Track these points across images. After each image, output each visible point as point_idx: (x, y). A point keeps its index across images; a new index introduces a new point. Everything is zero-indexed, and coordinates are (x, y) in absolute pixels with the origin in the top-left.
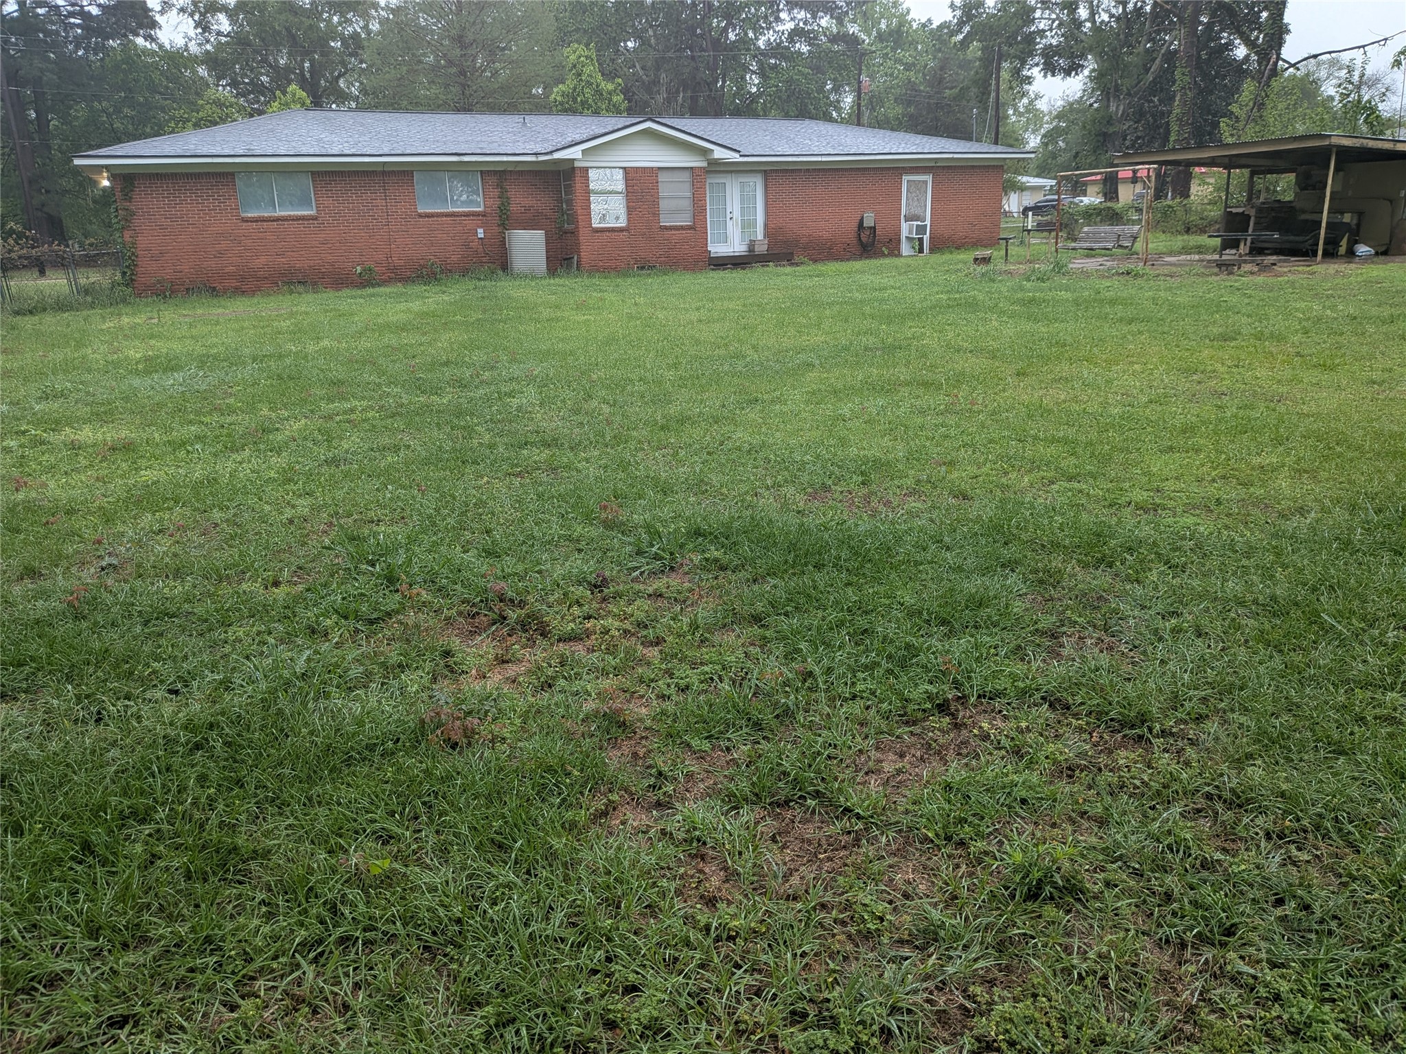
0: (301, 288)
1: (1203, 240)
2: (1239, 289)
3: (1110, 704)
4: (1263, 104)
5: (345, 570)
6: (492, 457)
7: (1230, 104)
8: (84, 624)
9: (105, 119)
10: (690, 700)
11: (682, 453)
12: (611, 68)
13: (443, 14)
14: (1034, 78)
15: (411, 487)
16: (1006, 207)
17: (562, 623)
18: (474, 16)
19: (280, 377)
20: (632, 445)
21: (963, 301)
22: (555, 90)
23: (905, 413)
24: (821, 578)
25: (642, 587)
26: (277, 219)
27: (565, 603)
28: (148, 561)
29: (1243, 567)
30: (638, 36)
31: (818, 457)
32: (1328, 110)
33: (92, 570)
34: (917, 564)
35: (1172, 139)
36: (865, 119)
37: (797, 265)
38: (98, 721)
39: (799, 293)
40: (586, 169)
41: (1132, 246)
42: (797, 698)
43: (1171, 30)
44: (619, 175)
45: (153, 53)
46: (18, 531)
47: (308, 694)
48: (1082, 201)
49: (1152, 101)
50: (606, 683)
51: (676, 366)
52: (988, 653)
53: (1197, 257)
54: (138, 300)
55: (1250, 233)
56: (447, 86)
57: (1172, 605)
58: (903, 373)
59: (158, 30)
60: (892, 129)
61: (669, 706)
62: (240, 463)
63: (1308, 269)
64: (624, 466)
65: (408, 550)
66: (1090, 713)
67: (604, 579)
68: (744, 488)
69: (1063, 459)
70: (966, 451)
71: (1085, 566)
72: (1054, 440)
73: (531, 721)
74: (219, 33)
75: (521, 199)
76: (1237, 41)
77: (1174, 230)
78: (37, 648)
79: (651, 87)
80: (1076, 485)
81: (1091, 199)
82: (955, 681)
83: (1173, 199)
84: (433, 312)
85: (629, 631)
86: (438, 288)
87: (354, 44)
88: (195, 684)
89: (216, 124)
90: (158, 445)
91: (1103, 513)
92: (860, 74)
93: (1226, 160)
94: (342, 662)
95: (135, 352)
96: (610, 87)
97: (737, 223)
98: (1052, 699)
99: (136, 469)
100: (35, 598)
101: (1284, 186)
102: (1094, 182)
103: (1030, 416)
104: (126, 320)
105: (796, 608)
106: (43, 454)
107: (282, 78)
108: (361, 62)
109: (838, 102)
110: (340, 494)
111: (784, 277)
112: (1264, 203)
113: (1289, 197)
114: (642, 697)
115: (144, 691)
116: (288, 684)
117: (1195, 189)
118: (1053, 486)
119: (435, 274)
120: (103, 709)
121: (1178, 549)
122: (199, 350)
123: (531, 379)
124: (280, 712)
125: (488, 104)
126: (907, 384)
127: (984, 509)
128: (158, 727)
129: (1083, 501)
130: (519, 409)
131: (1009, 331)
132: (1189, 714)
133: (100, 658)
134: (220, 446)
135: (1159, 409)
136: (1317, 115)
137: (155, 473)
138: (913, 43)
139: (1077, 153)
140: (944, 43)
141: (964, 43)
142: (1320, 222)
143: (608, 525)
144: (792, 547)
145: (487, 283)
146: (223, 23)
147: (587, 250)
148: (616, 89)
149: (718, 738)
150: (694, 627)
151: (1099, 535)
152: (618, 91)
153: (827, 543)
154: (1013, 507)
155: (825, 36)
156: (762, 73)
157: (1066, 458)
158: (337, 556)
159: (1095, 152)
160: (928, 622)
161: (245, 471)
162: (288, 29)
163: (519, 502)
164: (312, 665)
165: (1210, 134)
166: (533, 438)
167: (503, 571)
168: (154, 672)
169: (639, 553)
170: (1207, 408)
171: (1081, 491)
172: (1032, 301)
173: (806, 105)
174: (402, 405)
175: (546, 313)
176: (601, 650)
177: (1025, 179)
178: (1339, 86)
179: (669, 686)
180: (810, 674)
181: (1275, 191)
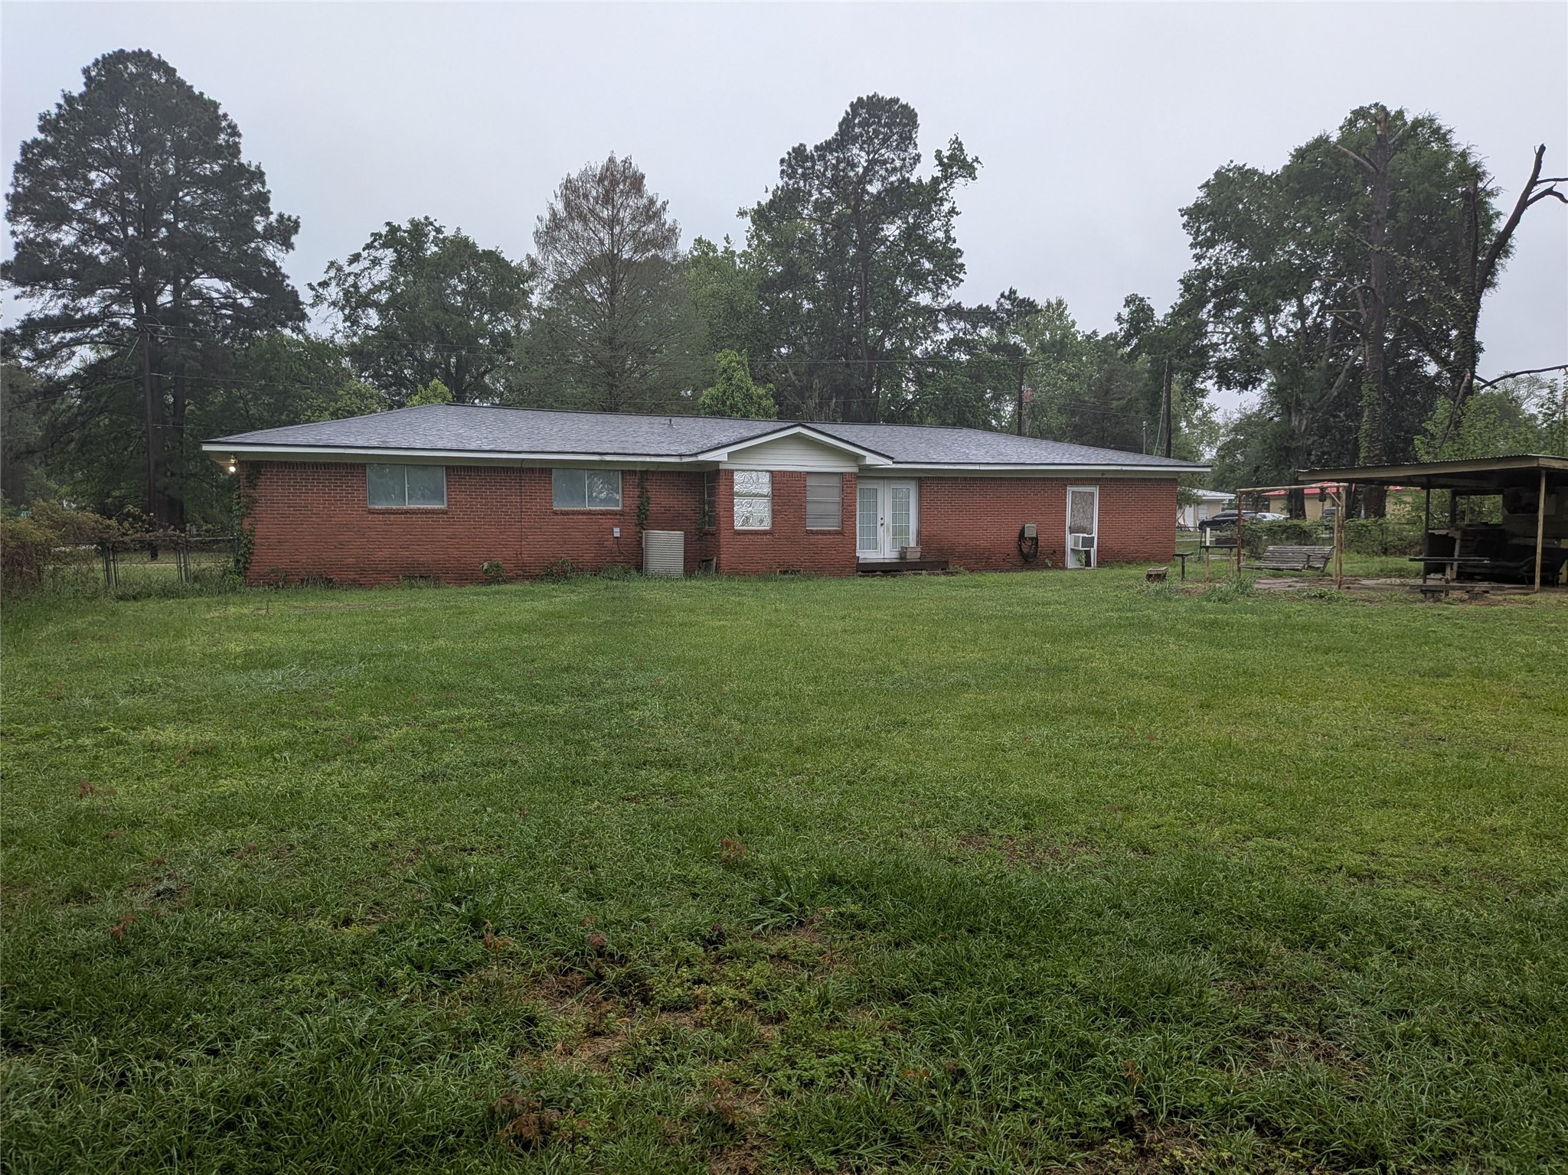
0: (422, 582)
1: (1403, 562)
2: (1448, 618)
3: (1332, 1132)
4: (1460, 422)
5: (426, 909)
6: (605, 777)
7: (1424, 421)
8: (127, 961)
9: (241, 405)
10: (814, 1098)
11: (819, 781)
12: (763, 373)
13: (595, 317)
14: (1209, 391)
15: (512, 810)
16: (1181, 521)
17: (668, 987)
18: (627, 320)
19: (387, 679)
20: (763, 769)
21: (1136, 621)
22: (705, 393)
23: (1073, 746)
24: (977, 946)
25: (764, 945)
26: (406, 512)
27: (673, 962)
28: (210, 888)
29: (1483, 956)
30: (791, 342)
31: (973, 793)
32: (1532, 428)
33: (146, 895)
34: (1091, 933)
35: (1362, 455)
36: (1026, 428)
37: (952, 574)
38: (120, 1085)
39: (954, 604)
40: (732, 472)
41: (1324, 567)
42: (945, 1106)
43: (1355, 346)
44: (766, 478)
45: (299, 344)
46: (74, 844)
47: (364, 1065)
48: (1265, 517)
49: (1339, 416)
50: (716, 1070)
51: (816, 680)
52: (1180, 1057)
53: (1398, 581)
54: (248, 589)
55: (1456, 557)
56: (594, 386)
57: (1400, 1001)
58: (1069, 699)
59: (306, 323)
60: (1056, 440)
61: (788, 1106)
62: (330, 775)
63: (1526, 598)
64: (752, 794)
65: (499, 887)
66: (1308, 1141)
67: (721, 935)
68: (887, 826)
69: (1259, 810)
70: (1145, 795)
71: (1292, 946)
72: (1247, 787)
73: (620, 1117)
74: (367, 327)
75: (661, 499)
76: (1427, 358)
77: (1370, 550)
78: (66, 988)
79: (802, 392)
80: (1276, 843)
81: (1275, 515)
82: (1140, 1093)
83: (1367, 518)
84: (559, 612)
85: (746, 1002)
86: (567, 587)
87: (504, 342)
88: (238, 1044)
89: (352, 414)
90: (243, 750)
91: (1309, 880)
92: (1021, 384)
93: (1425, 480)
94: (409, 1025)
95: (235, 646)
96: (761, 391)
97: (888, 529)
98: (1260, 1120)
99: (215, 777)
100: (77, 926)
101: (1491, 508)
102: (1278, 498)
103: (1218, 757)
104: (232, 610)
105: (947, 984)
106: (118, 754)
107: (426, 371)
108: (509, 360)
109: (998, 410)
110: (432, 816)
111: (938, 587)
112: (1470, 525)
113: (1497, 519)
114: (757, 1091)
115: (178, 1050)
116: (343, 1050)
117: (1390, 507)
118: (1249, 843)
119: (565, 572)
120: (128, 1070)
121: (1403, 929)
122: (305, 645)
123: (657, 689)
124: (329, 1088)
125: (635, 405)
126: (1076, 711)
127: (1168, 868)
128: (187, 1098)
129: (1286, 863)
130: (641, 722)
131: (1190, 655)
132: (1431, 1150)
133: (135, 1005)
134: (310, 755)
135: (1367, 754)
136: (1520, 434)
137: (235, 782)
138: (1077, 355)
139: (1258, 468)
140: (1110, 354)
141: (1133, 355)
142: (1535, 548)
143: (730, 865)
144: (942, 904)
145: (619, 583)
146: (373, 318)
147: (727, 554)
148: (767, 394)
149: (847, 1154)
150: (823, 1001)
151: (1305, 907)
152: (769, 396)
153: (984, 901)
154: (1203, 867)
155: (985, 346)
156: (918, 380)
157: (1262, 809)
158: (420, 891)
159: (1277, 466)
160: (1105, 1010)
161: (334, 785)
162: (437, 326)
163: (631, 833)
164: (374, 1028)
165: (1403, 450)
166: (654, 756)
167: (604, 918)
168: (194, 1027)
169: (763, 902)
170: (1423, 755)
171: (1282, 851)
172: (1214, 623)
173: (964, 413)
174: (514, 715)
175: (680, 617)
176: (711, 1026)
177: (1200, 492)
178: (1542, 406)
179: (789, 1078)
180: (962, 1073)
181: (1481, 512)
